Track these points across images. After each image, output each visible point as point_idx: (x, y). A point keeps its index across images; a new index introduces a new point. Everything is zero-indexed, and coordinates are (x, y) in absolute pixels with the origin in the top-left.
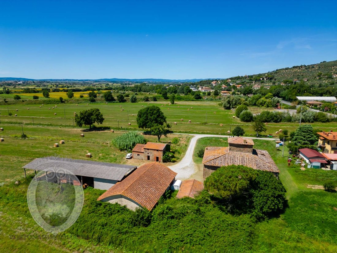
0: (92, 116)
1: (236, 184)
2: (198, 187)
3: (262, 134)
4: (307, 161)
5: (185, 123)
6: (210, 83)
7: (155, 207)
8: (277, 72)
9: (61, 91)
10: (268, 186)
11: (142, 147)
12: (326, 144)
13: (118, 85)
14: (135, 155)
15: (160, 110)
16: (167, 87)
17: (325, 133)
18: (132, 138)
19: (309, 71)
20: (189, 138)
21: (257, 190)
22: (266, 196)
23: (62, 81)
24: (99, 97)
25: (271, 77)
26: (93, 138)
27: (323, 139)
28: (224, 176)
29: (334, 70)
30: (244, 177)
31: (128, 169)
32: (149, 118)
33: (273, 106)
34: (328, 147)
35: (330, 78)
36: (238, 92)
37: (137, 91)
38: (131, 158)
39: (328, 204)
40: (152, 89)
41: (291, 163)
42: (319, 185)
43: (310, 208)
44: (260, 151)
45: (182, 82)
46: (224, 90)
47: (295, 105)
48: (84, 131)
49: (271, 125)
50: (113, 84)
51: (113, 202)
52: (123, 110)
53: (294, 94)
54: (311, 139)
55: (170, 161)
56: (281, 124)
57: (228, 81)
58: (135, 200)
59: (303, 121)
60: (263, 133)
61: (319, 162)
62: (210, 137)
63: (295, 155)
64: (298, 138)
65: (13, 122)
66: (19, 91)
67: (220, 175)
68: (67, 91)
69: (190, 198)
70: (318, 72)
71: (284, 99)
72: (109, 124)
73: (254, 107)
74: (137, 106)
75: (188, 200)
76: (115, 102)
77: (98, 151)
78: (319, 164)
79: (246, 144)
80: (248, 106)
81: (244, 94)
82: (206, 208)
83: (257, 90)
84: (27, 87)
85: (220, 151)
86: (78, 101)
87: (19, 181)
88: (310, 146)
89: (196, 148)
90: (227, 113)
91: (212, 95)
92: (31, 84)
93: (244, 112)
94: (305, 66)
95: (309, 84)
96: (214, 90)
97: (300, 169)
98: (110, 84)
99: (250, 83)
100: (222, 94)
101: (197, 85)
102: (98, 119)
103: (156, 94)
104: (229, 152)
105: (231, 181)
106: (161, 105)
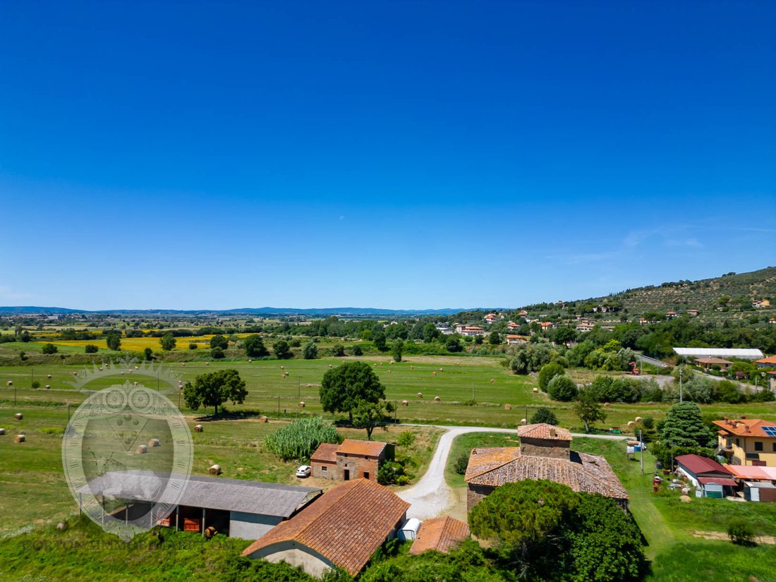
0: (222, 387)
1: (534, 514)
2: (456, 531)
3: (599, 428)
4: (695, 482)
5: (427, 402)
6: (481, 319)
7: (364, 570)
8: (629, 294)
9: (147, 335)
10: (603, 525)
11: (332, 450)
12: (733, 445)
13: (275, 321)
14: (317, 468)
15: (373, 372)
16: (385, 326)
17: (729, 421)
18: (311, 431)
19: (699, 293)
20: (436, 434)
21: (581, 532)
22: (600, 546)
23: (149, 315)
24: (233, 347)
25: (616, 305)
26: (223, 434)
27: (725, 435)
28: (508, 500)
29: (755, 292)
30: (550, 502)
31: (306, 494)
32: (346, 389)
33: (623, 368)
34: (739, 452)
35: (748, 308)
36: (545, 337)
37: (317, 335)
38: (308, 475)
39: (738, 569)
40: (352, 330)
41: (660, 487)
42: (719, 531)
43: (697, 575)
44: (587, 457)
45: (418, 314)
46: (514, 334)
47: (671, 366)
48: (202, 419)
49: (619, 408)
50: (264, 321)
51: (274, 558)
52: (288, 375)
53: (667, 341)
54: (699, 434)
55: (395, 483)
56: (641, 406)
57: (521, 314)
58: (324, 552)
59: (687, 398)
60: (598, 424)
61: (718, 483)
62: (482, 432)
63: (669, 470)
64: (671, 432)
65: (41, 403)
66: (51, 335)
67: (501, 498)
68: (159, 335)
69: (439, 553)
70: (721, 296)
71: (647, 353)
72: (257, 405)
73: (580, 369)
74: (318, 366)
75: (436, 557)
76: (270, 357)
77: (234, 461)
78: (719, 489)
79: (556, 438)
80: (566, 367)
81: (558, 342)
82: (474, 576)
83: (587, 335)
84: (69, 328)
85: (503, 455)
86: (184, 357)
87: (66, 523)
88: (700, 449)
89: (451, 456)
90: (520, 382)
91: (487, 343)
92: (77, 321)
93: (556, 378)
94: (689, 283)
95: (702, 321)
96: (489, 334)
97: (680, 500)
98: (256, 320)
99: (571, 318)
100: (508, 340)
101: (452, 321)
102: (234, 392)
103: (361, 340)
104: (520, 456)
105: (523, 509)
106: (373, 363)
